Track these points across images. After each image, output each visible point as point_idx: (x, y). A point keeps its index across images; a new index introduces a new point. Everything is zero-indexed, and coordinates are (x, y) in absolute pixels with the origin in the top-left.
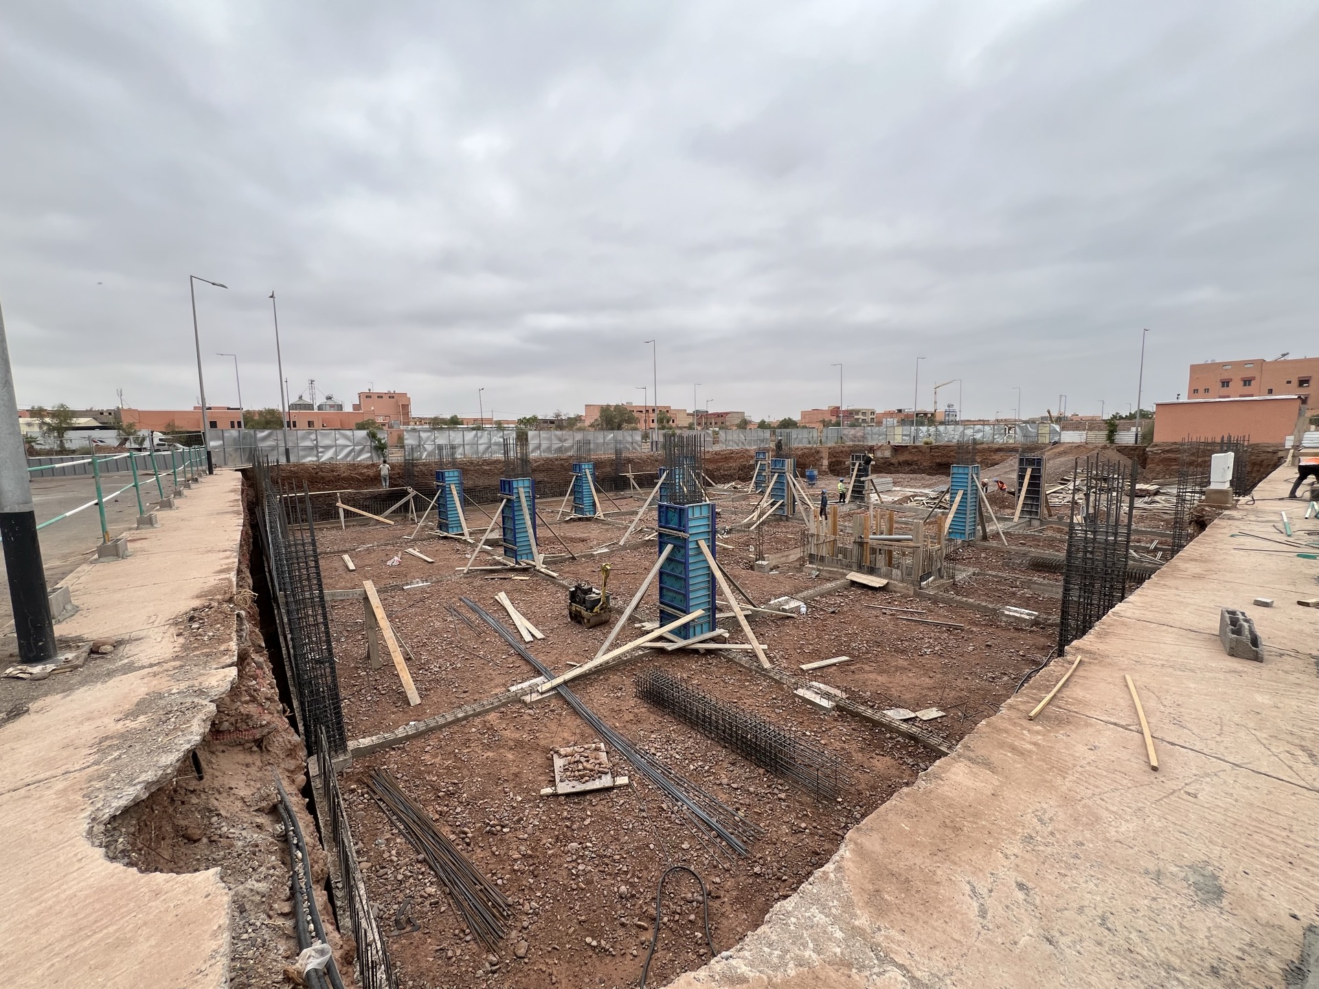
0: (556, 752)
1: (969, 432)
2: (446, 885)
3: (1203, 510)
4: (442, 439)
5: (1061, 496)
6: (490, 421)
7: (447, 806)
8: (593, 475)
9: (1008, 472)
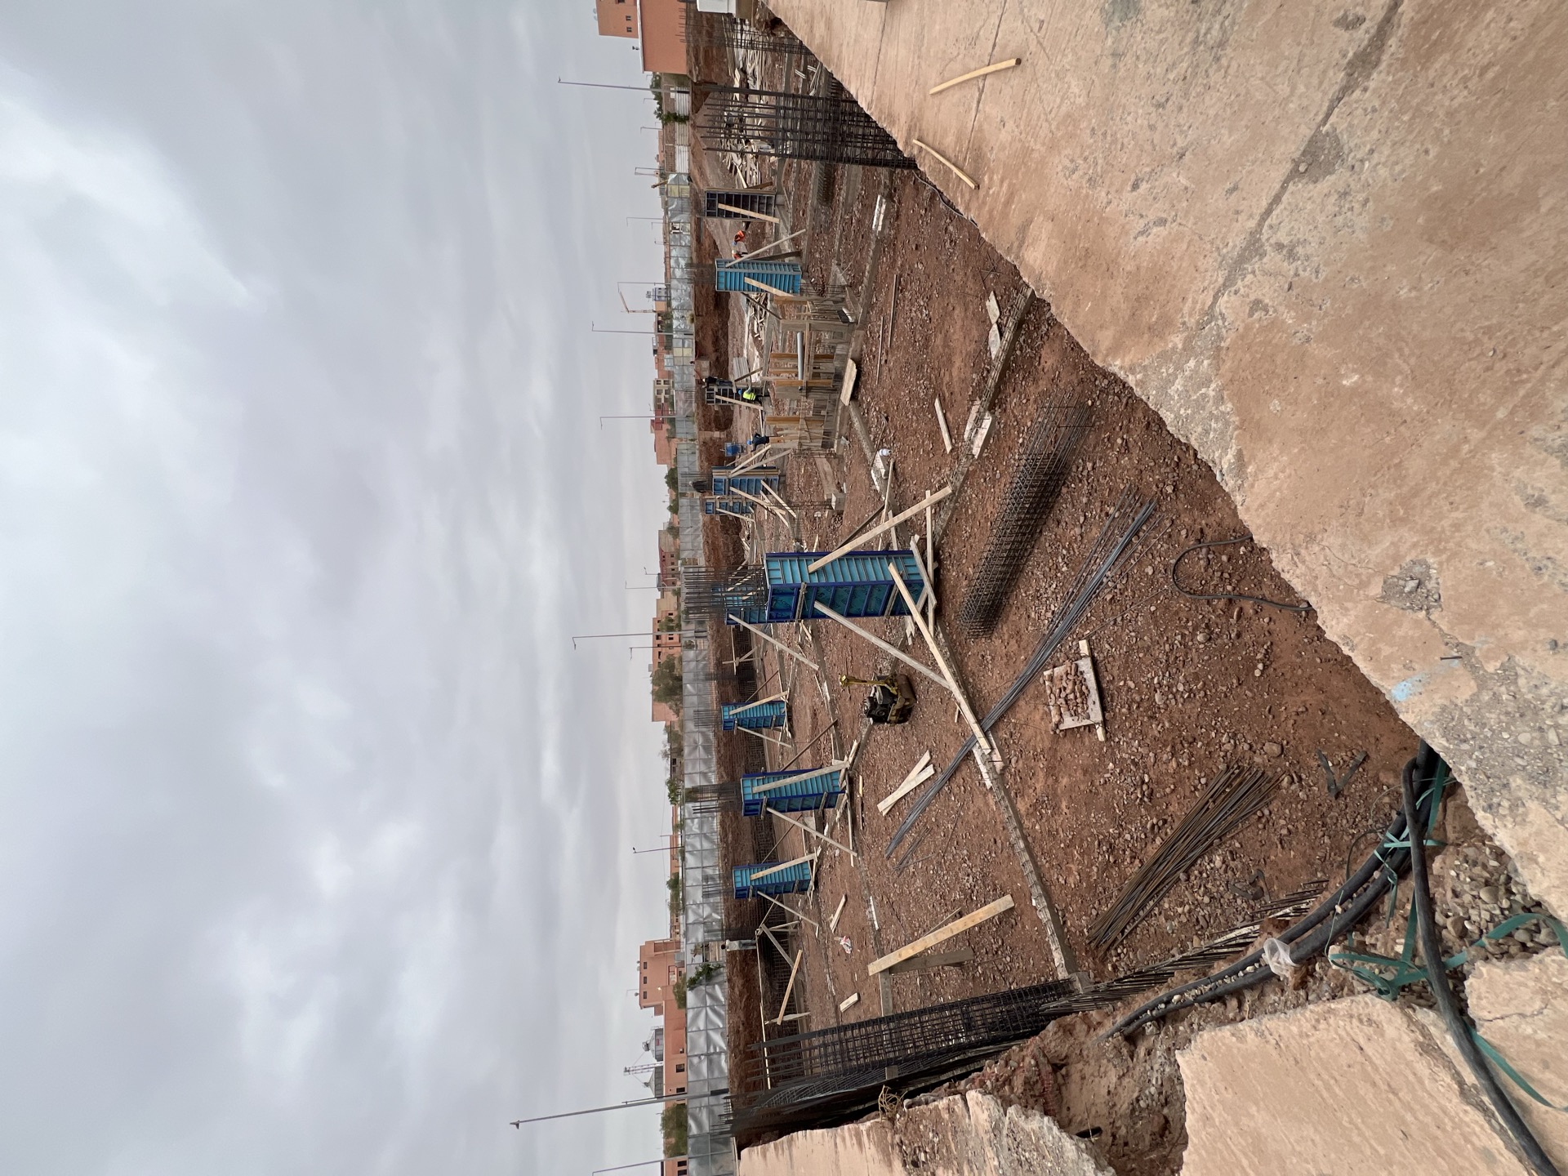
0: (1057, 726)
1: (678, 273)
2: (1211, 844)
3: (759, 21)
4: (695, 895)
5: (749, 173)
6: (673, 838)
7: (1124, 851)
8: (736, 706)
9: (724, 231)
